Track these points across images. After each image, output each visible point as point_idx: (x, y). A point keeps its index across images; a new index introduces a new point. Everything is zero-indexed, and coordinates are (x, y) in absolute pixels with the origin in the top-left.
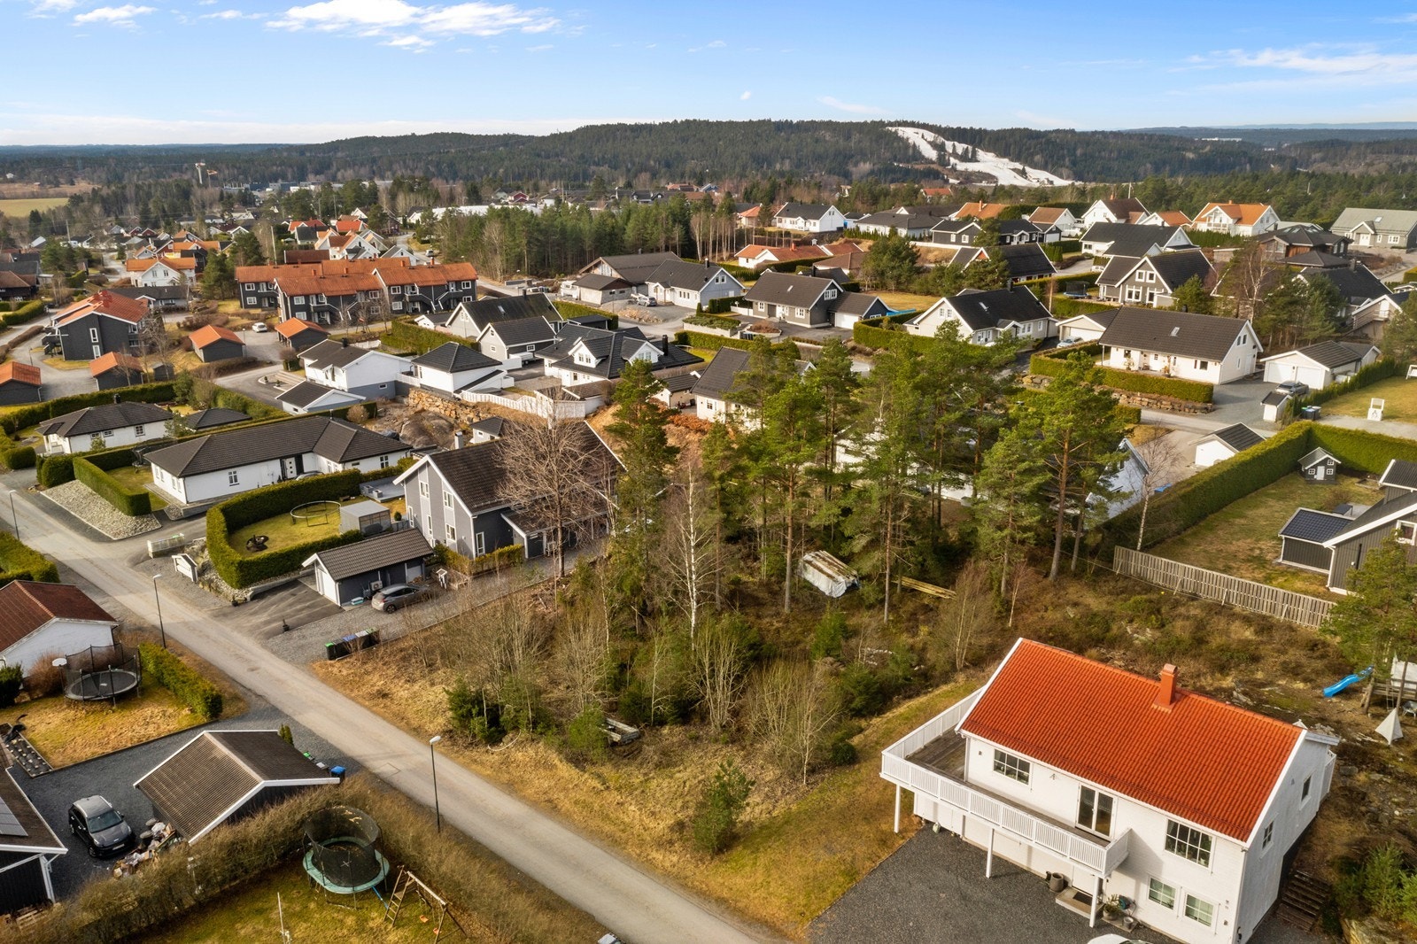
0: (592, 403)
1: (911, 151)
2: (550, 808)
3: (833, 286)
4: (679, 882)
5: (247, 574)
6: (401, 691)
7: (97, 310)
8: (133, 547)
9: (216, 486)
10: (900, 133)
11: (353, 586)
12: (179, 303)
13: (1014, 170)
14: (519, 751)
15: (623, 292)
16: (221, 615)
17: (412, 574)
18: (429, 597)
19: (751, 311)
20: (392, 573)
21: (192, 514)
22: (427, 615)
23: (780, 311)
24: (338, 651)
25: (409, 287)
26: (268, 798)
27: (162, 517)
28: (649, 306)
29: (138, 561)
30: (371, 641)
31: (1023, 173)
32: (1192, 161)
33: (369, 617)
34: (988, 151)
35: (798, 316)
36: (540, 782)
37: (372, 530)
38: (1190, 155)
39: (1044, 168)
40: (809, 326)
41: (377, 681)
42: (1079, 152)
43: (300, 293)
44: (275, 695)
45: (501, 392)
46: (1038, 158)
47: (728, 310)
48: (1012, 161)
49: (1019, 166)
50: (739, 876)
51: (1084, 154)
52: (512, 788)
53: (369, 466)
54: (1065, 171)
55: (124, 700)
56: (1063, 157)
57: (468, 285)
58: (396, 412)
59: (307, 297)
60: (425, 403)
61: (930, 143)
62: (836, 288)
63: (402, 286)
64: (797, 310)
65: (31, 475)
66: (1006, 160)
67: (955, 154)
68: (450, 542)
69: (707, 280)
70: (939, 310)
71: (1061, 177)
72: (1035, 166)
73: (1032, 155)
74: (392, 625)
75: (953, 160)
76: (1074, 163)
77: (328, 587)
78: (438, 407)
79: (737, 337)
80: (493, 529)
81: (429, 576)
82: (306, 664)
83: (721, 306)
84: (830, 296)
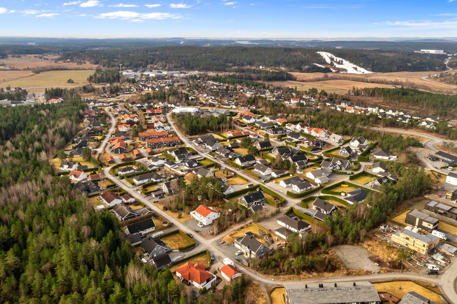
0: (187, 172)
1: (323, 60)
2: (169, 215)
4: (177, 220)
5: (146, 194)
6: (160, 206)
8: (133, 189)
9: (141, 182)
10: (321, 54)
11: (156, 196)
12: (128, 137)
13: (353, 68)
14: (168, 211)
16: (143, 198)
17: (162, 195)
18: (163, 197)
19: (218, 153)
20: (160, 195)
21: (139, 185)
22: (162, 199)
23: (222, 153)
24: (154, 202)
26: (150, 212)
27: (135, 185)
28: (205, 148)
29: (134, 191)
30: (157, 202)
31: (356, 69)
32: (409, 66)
33: (157, 199)
34: (347, 60)
36: (169, 213)
37: (158, 190)
38: (409, 64)
39: (363, 67)
40: (224, 157)
41: (158, 205)
42: (375, 62)
44: (149, 206)
45: (176, 169)
46: (361, 64)
48: (354, 64)
49: (355, 66)
50: (181, 220)
51: (377, 63)
52: (167, 214)
53: (158, 180)
54: (369, 69)
55: (137, 205)
56: (370, 63)
57: (177, 141)
58: (163, 170)
59: (150, 143)
60: (166, 169)
61: (330, 58)
63: (166, 142)
65: (118, 177)
66: (352, 64)
67: (336, 62)
68: (166, 192)
71: (368, 70)
72: (360, 66)
73: (360, 63)
74: (159, 200)
75: (335, 64)
76: (373, 66)
77: (153, 196)
78: (168, 170)
79: (214, 158)
80: (170, 191)
81: (163, 195)
82: (152, 203)
83: (214, 151)
84: (228, 152)
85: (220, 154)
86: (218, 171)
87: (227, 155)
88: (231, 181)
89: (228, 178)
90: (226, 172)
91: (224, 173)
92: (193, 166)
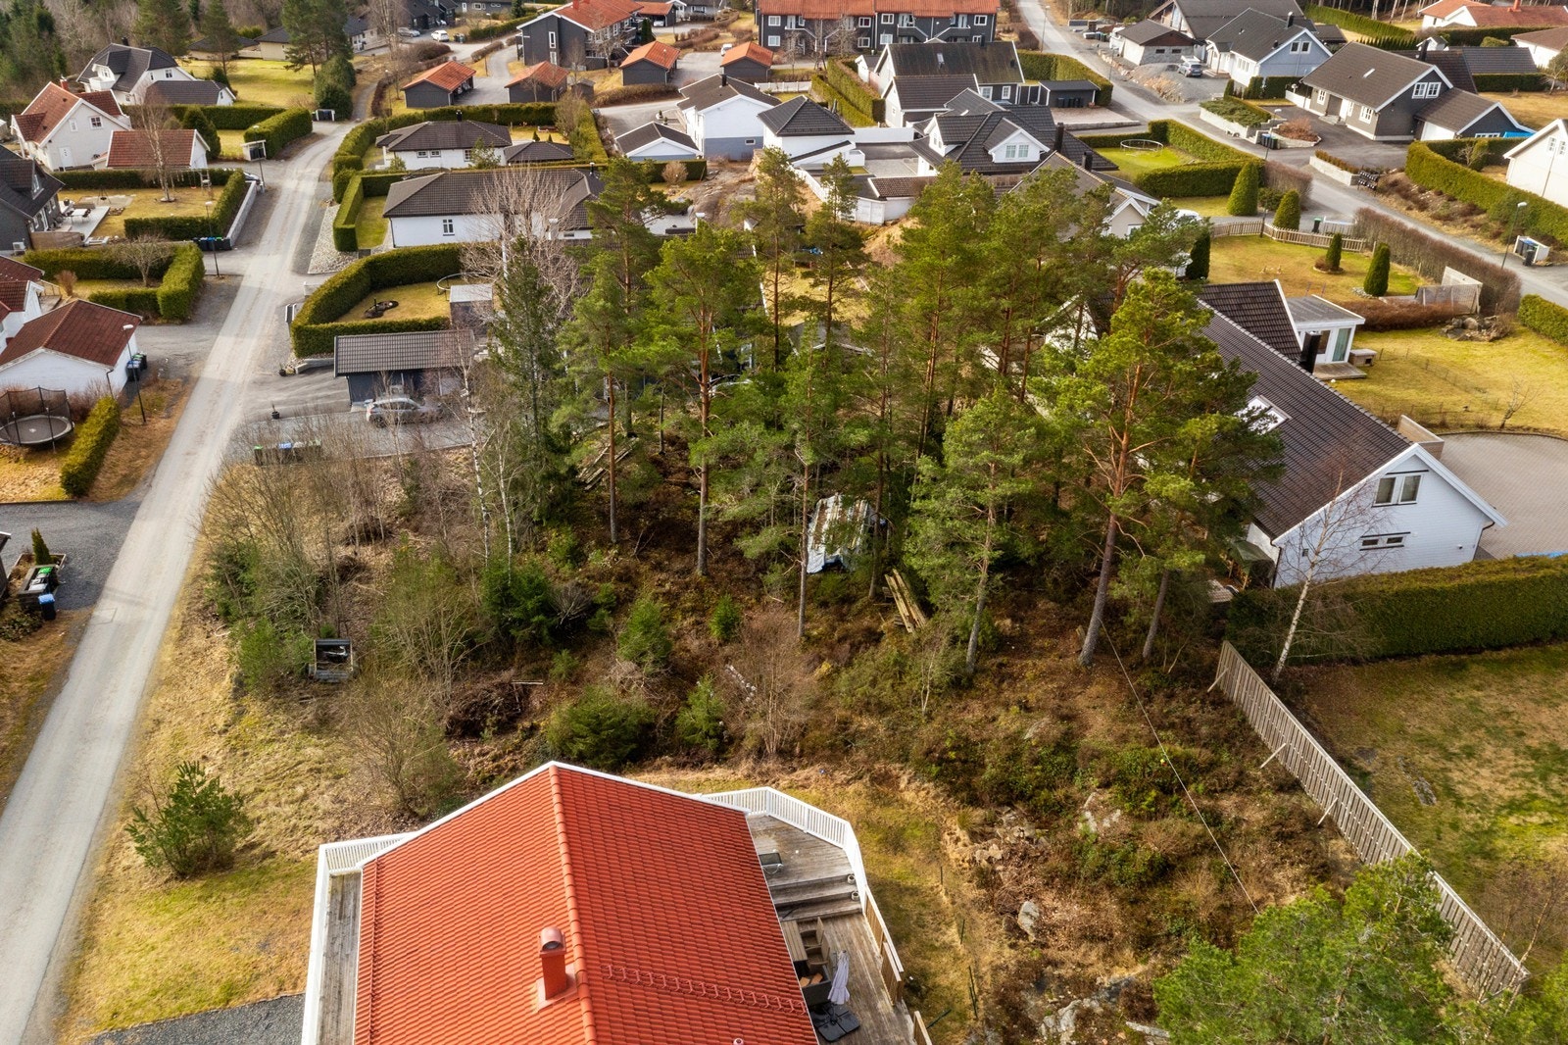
3: (1433, 77)
7: (558, 12)
12: (707, 12)
15: (1162, 51)
19: (1308, 101)
23: (1346, 107)
25: (906, 17)
28: (1190, 76)
35: (1362, 119)
40: (1372, 137)
43: (776, 11)
47: (1282, 96)
57: (982, 20)
59: (784, 17)
62: (1440, 80)
63: (897, 14)
64: (1364, 110)
69: (1276, 45)
70: (1547, 141)
79: (1254, 140)
83: (1273, 88)
84: (1425, 92)
85: (1333, 106)
86: (1262, 237)
87: (1410, 115)
88: (1426, 365)
89: (1376, 326)
90: (1358, 262)
91: (1332, 265)
92: (999, 154)
